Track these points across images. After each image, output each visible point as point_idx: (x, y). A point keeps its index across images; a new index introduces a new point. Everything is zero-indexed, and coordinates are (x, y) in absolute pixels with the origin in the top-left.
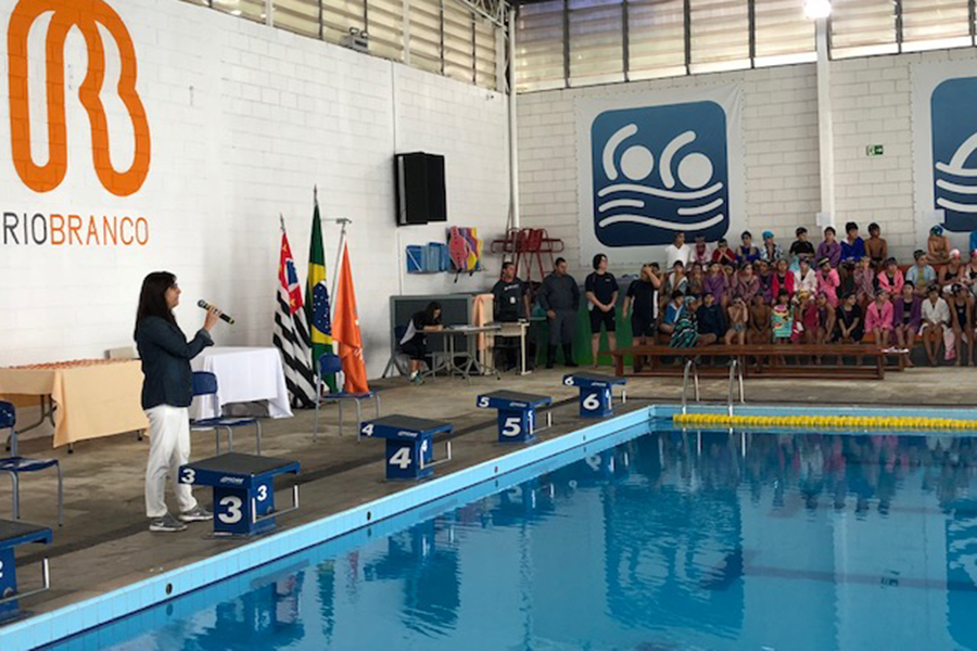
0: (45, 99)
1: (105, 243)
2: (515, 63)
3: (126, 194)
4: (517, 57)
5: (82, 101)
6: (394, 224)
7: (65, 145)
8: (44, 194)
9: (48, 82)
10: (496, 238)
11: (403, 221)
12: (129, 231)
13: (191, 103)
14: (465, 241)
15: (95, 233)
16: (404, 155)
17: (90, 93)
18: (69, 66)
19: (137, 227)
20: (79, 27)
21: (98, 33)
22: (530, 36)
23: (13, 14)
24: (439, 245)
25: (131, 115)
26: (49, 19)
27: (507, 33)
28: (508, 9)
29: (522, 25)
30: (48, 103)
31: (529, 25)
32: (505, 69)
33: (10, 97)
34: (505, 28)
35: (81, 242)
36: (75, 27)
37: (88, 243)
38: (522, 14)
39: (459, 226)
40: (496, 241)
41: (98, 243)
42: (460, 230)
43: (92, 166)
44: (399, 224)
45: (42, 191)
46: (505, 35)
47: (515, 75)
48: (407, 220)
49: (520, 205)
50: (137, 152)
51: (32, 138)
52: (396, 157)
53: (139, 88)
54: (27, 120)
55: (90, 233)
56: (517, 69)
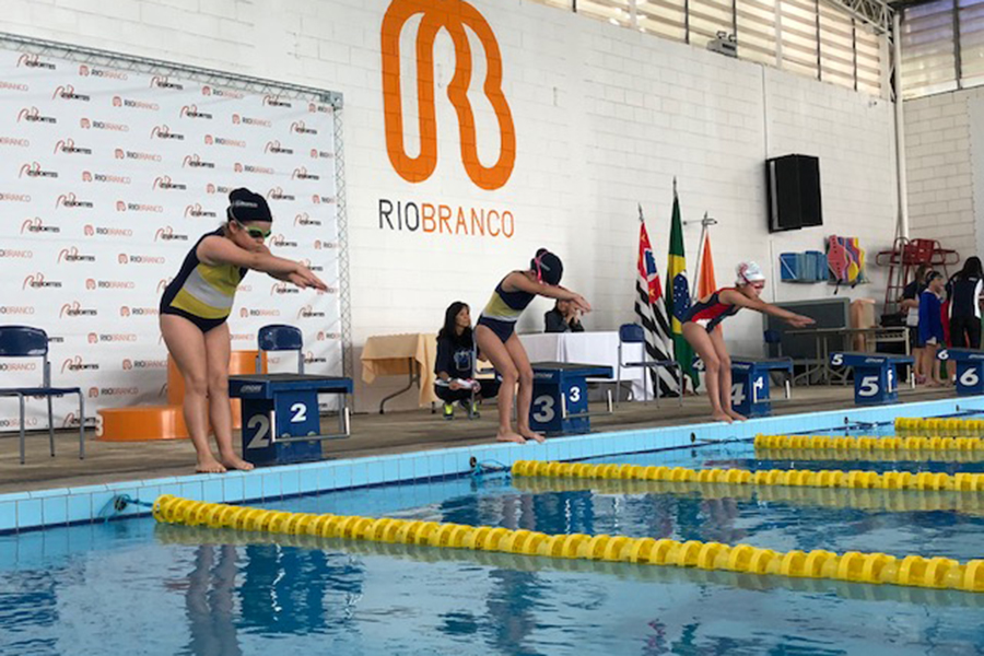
0: (416, 96)
1: (473, 233)
2: (901, 69)
3: (492, 188)
4: (903, 62)
5: (450, 98)
6: (766, 230)
7: (435, 139)
8: (417, 184)
9: (419, 80)
10: (881, 250)
11: (776, 226)
12: (495, 224)
13: (555, 104)
14: (845, 250)
15: (463, 223)
16: (776, 160)
17: (458, 91)
18: (439, 65)
19: (503, 221)
20: (448, 29)
21: (464, 34)
22: (918, 39)
23: (386, 15)
24: (816, 253)
25: (497, 113)
26: (419, 21)
27: (892, 39)
28: (892, 14)
29: (908, 29)
30: (419, 99)
31: (916, 28)
32: (889, 76)
33: (385, 93)
34: (889, 34)
35: (450, 231)
36: (443, 28)
37: (457, 231)
38: (908, 17)
39: (838, 235)
40: (881, 253)
41: (467, 233)
42: (839, 239)
43: (460, 159)
44: (771, 230)
45: (414, 181)
46: (889, 40)
47: (901, 82)
48: (780, 225)
49: (909, 217)
50: (502, 149)
51: (405, 130)
52: (768, 162)
53: (505, 87)
54: (400, 114)
55: (459, 223)
56: (903, 75)
